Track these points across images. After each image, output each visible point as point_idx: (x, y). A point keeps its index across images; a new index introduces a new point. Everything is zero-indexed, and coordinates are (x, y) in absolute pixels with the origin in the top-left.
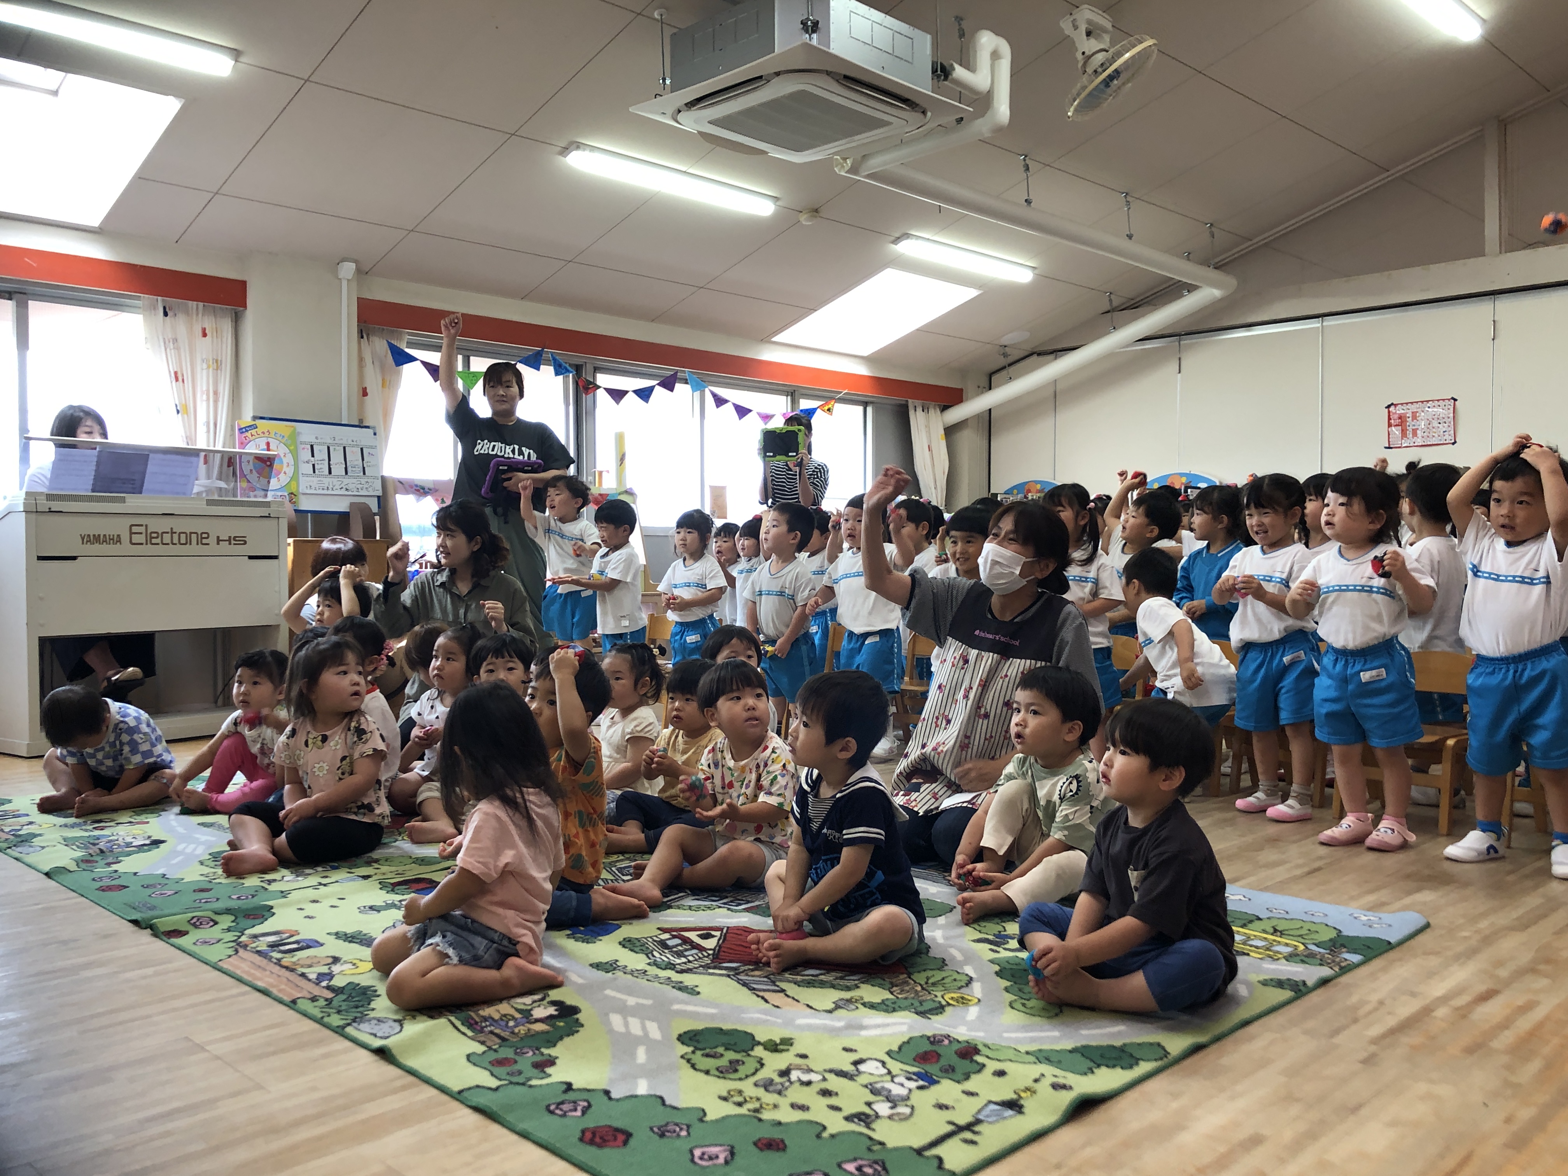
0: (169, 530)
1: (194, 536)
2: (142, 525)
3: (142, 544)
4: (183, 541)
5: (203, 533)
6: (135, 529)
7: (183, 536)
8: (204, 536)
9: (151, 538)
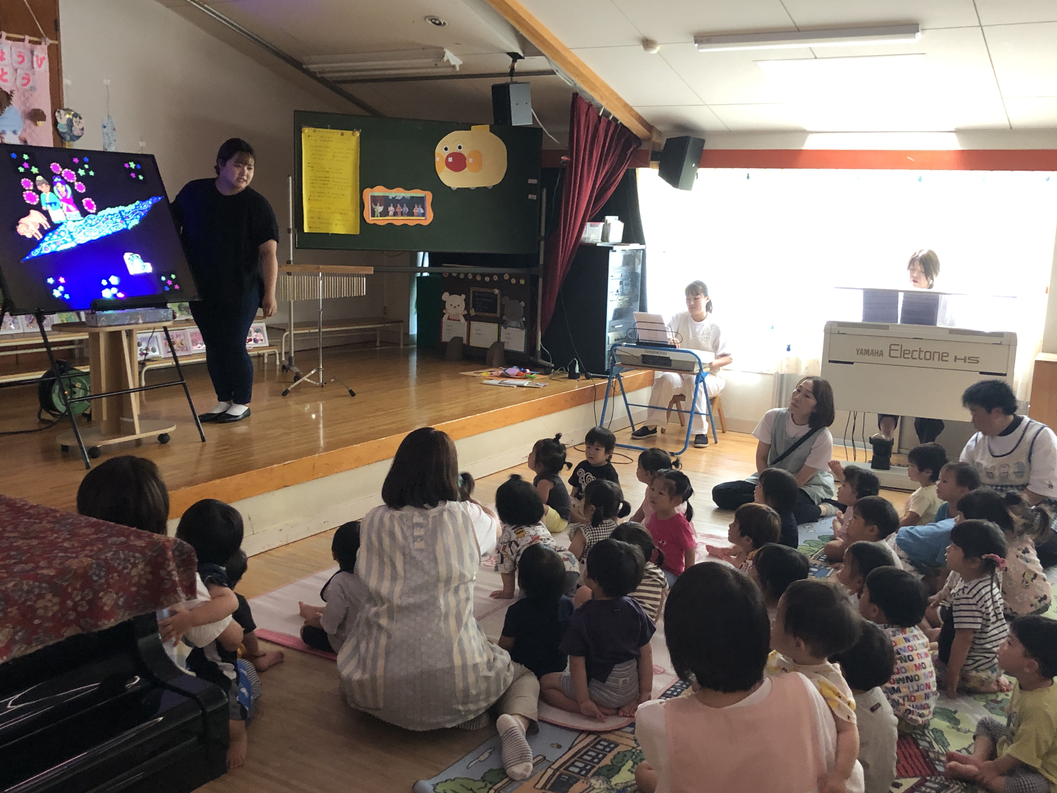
0: (918, 349)
1: (936, 355)
2: (898, 345)
3: (897, 357)
4: (928, 357)
5: (943, 353)
6: (893, 347)
7: (928, 354)
8: (944, 355)
9: (904, 354)
